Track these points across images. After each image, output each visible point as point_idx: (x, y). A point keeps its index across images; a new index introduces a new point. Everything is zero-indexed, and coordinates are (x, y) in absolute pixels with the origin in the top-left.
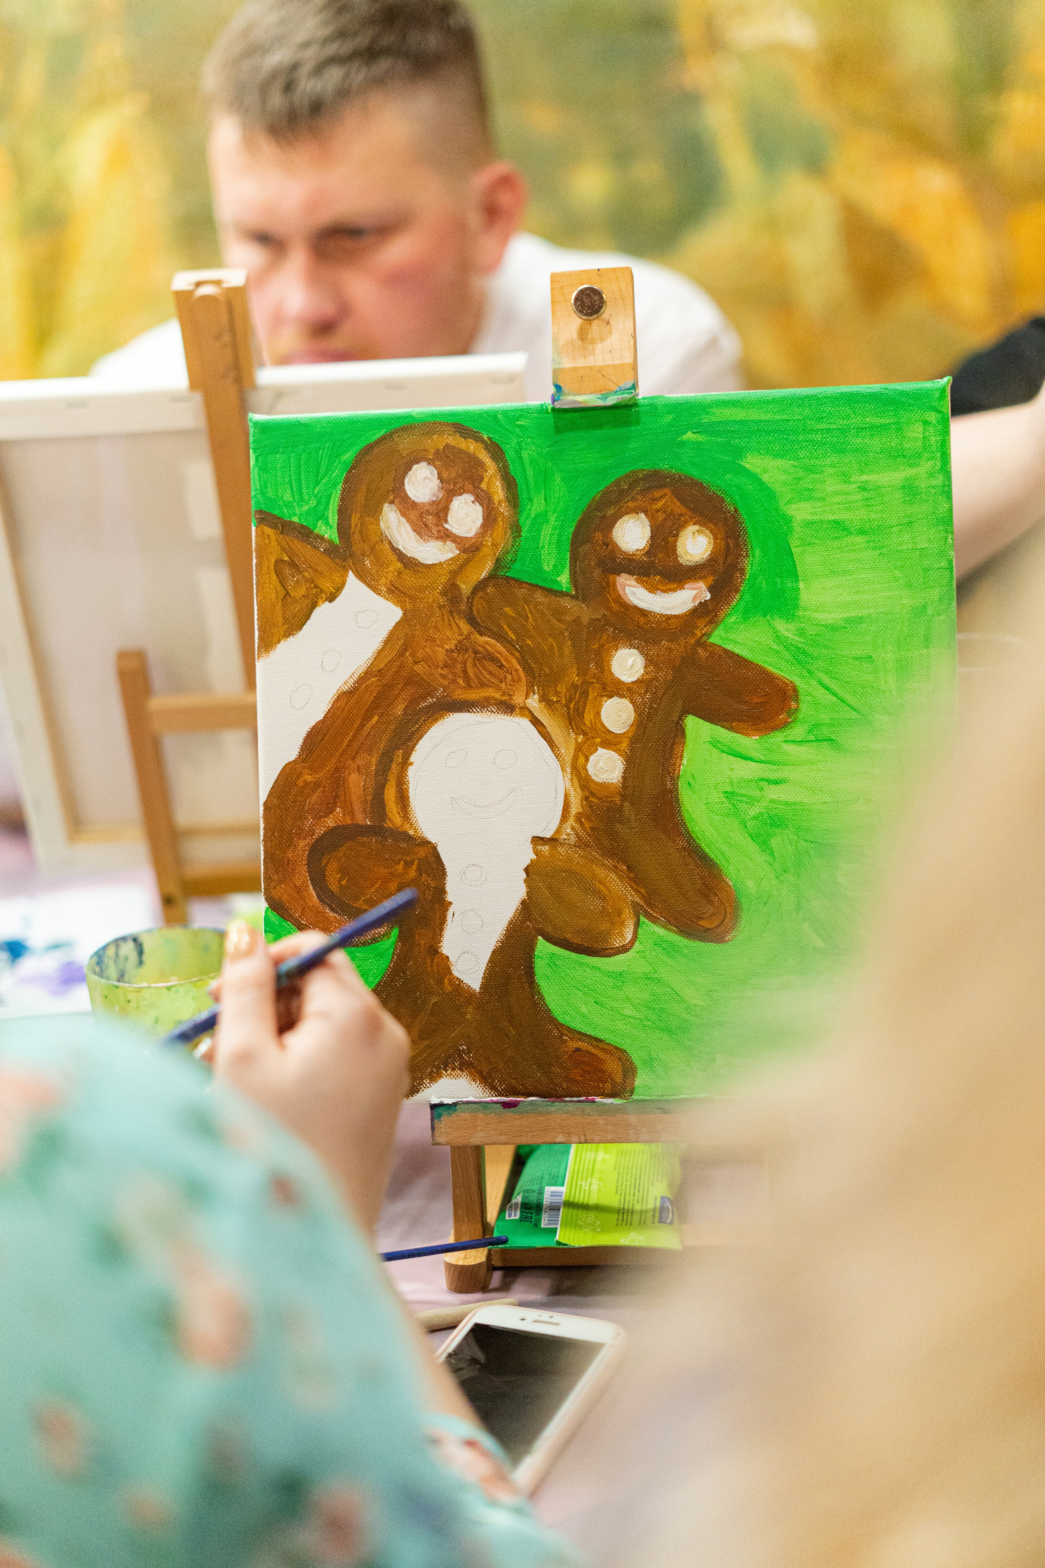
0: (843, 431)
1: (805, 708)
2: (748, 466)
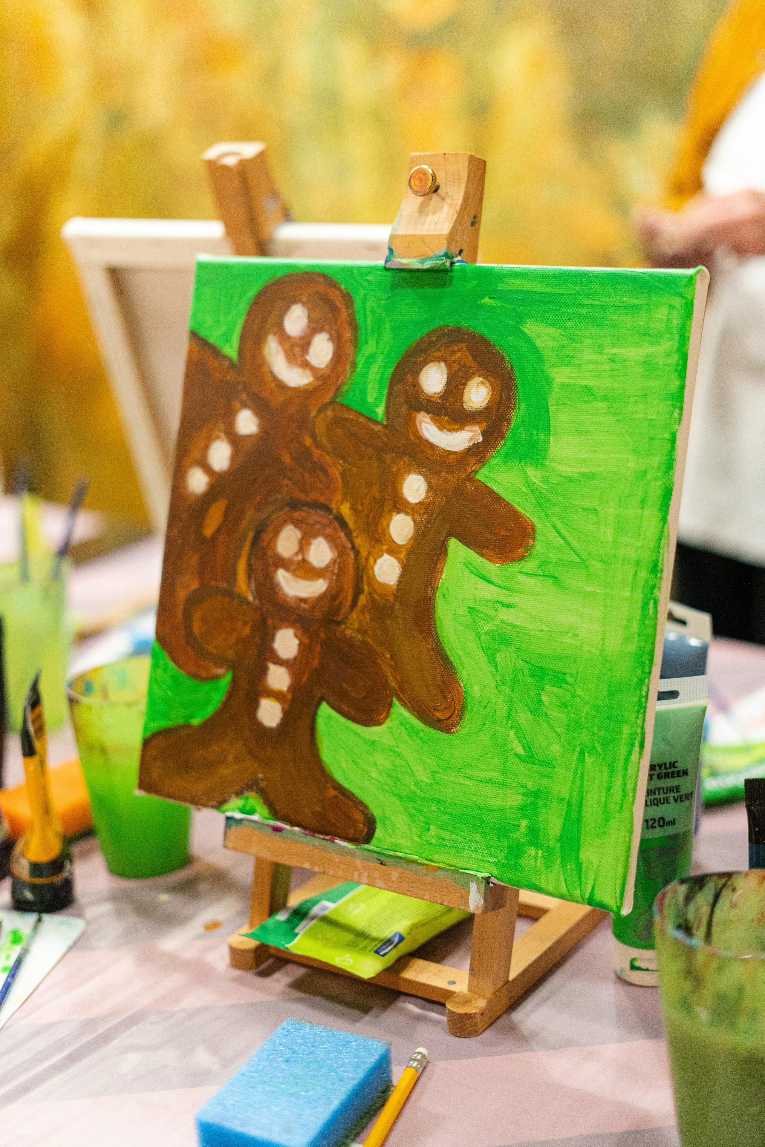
0: (604, 308)
1: (539, 546)
2: (526, 330)
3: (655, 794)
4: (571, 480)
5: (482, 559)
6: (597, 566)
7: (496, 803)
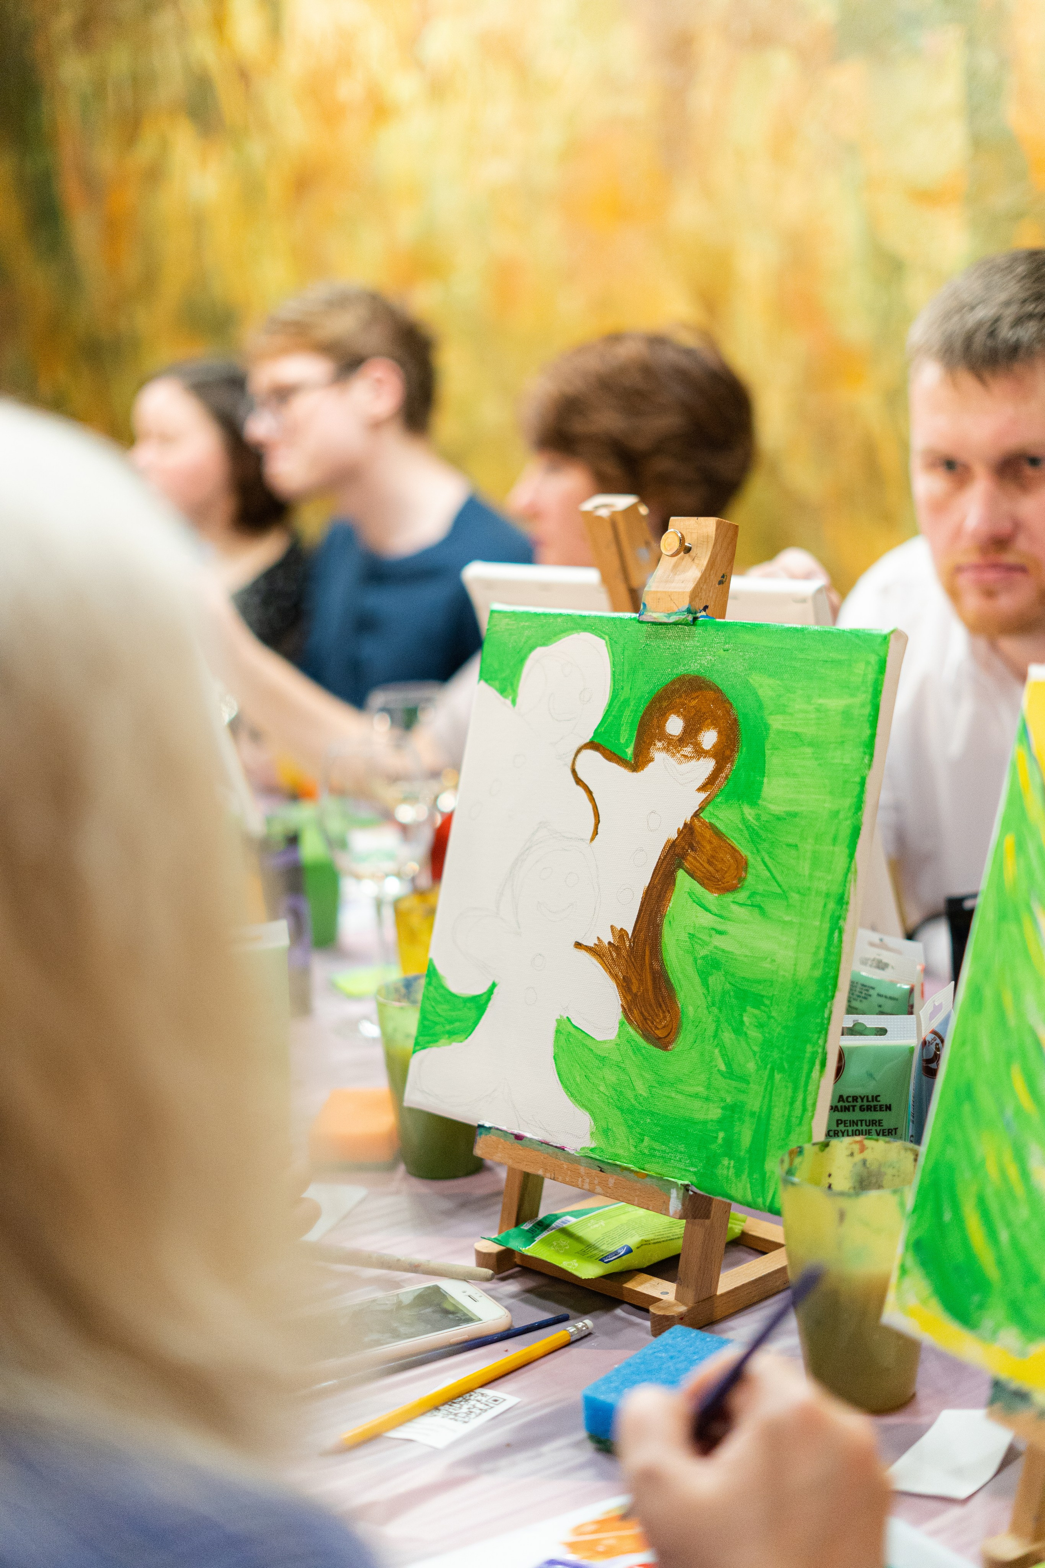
0: (814, 662)
1: (750, 879)
3: (857, 1125)
4: (779, 818)
5: (703, 889)
6: (795, 897)
7: (700, 1116)
